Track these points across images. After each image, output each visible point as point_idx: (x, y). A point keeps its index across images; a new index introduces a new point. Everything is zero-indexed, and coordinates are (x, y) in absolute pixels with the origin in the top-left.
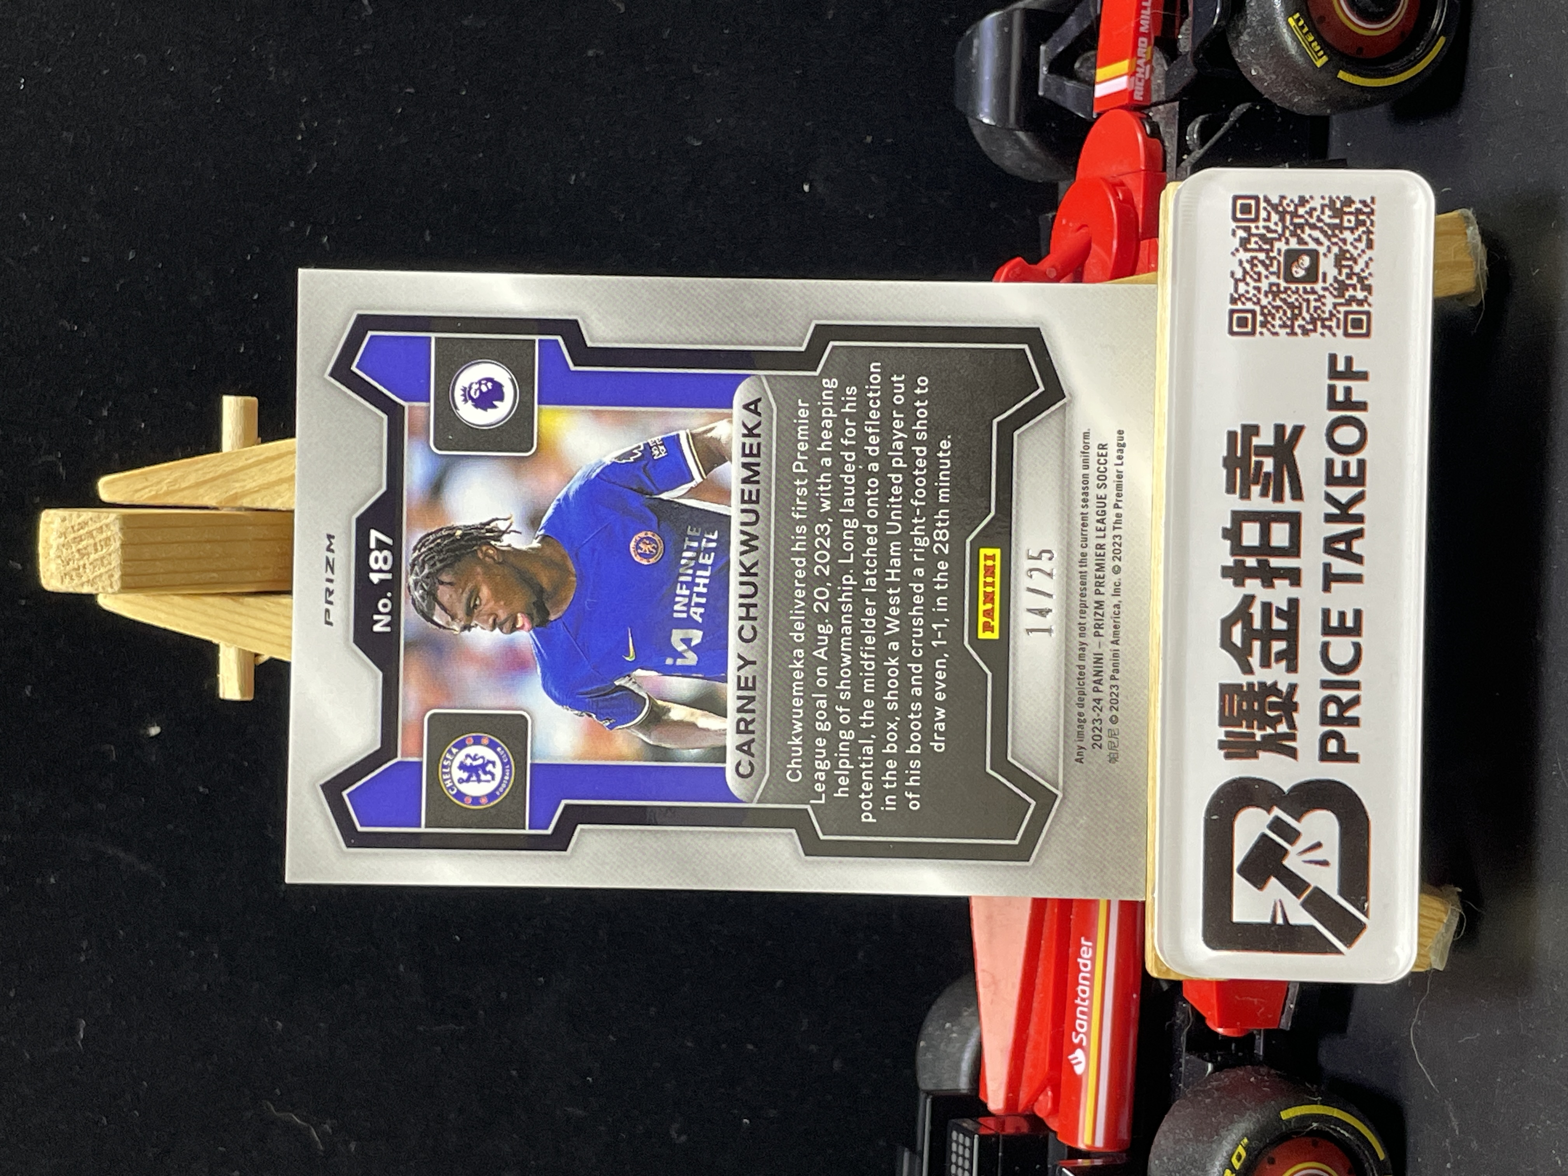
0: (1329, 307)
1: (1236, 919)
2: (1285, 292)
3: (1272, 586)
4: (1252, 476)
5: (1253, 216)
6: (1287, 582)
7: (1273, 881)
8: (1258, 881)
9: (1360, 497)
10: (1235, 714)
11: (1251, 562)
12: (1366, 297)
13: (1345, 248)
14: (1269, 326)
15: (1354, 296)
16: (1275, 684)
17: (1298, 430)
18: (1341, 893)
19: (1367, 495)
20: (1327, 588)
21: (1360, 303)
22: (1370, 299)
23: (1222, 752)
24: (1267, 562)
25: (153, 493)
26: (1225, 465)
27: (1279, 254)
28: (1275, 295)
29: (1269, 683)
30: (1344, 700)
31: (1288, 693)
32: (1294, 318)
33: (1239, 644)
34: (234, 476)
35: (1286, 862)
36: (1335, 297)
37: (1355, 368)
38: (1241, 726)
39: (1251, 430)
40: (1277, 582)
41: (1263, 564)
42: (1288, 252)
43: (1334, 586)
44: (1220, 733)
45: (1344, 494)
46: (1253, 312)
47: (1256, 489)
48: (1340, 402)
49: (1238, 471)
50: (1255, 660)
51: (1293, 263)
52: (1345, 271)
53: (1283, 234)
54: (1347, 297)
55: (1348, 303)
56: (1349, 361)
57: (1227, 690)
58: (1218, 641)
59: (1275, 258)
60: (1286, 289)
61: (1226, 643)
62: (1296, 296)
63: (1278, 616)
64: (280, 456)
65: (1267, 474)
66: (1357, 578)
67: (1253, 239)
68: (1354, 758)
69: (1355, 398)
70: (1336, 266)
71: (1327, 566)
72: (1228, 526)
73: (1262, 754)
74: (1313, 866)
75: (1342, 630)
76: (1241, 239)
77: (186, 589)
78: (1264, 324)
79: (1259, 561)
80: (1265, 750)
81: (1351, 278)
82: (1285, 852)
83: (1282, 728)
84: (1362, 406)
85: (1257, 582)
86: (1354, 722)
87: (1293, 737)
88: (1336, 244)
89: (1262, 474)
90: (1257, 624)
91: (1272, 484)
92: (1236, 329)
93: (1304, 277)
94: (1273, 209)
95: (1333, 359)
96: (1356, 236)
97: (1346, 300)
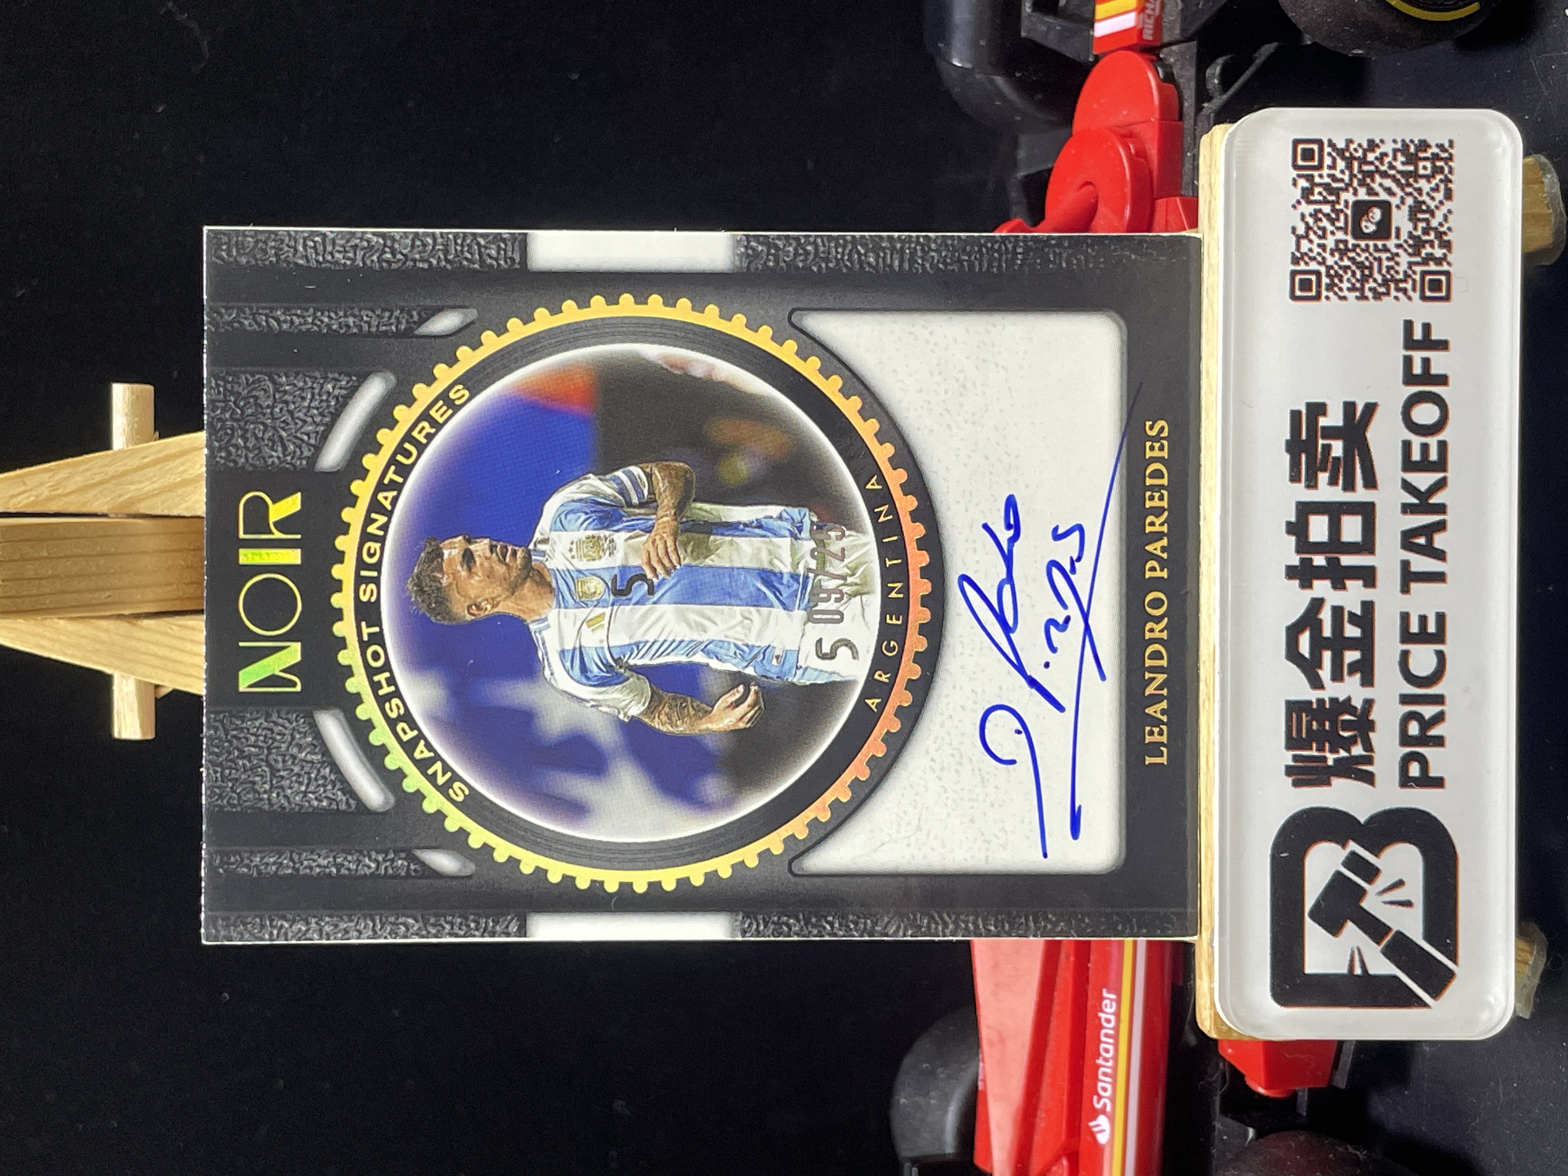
0: (1403, 267)
1: (1309, 970)
2: (1354, 250)
3: (1344, 588)
4: (1318, 461)
5: (1316, 163)
6: (1361, 582)
7: (1350, 926)
8: (1333, 927)
9: (1441, 485)
10: (1304, 735)
11: (1319, 560)
12: (1445, 255)
13: (1420, 199)
14: (1336, 289)
15: (1432, 254)
16: (1349, 699)
17: (1371, 409)
18: (1428, 937)
19: (1450, 482)
20: (1405, 589)
21: (1439, 261)
22: (1450, 258)
23: (1289, 780)
24: (1338, 560)
25: (32, 498)
26: (1288, 450)
27: (1346, 206)
28: (1343, 253)
29: (1341, 699)
30: (1427, 716)
31: (1363, 707)
32: (1364, 279)
33: (1307, 655)
34: (128, 477)
35: (1365, 904)
36: (1410, 255)
37: (1434, 337)
38: (1311, 749)
39: (1317, 409)
40: (1349, 583)
41: (1333, 563)
42: (1357, 204)
43: (1414, 586)
44: (1288, 757)
45: (1423, 480)
46: (1318, 274)
47: (1323, 477)
48: (1417, 376)
49: (1304, 457)
50: (1325, 673)
51: (1363, 216)
52: (1422, 225)
53: (1350, 184)
54: (1423, 255)
55: (1425, 262)
56: (1427, 328)
57: (1295, 708)
58: (1283, 652)
59: (1342, 211)
60: (1356, 246)
61: (1293, 654)
62: (1367, 254)
63: (1351, 622)
64: (183, 453)
65: (1336, 459)
66: (1439, 577)
67: (1317, 190)
68: (1438, 783)
69: (1434, 371)
70: (1410, 220)
71: (1405, 564)
72: (1293, 519)
73: (1336, 782)
74: (1393, 907)
75: (1423, 637)
76: (1304, 189)
77: (77, 612)
78: (1330, 287)
79: (1328, 560)
80: (1339, 775)
81: (1428, 234)
82: (1362, 892)
83: (1358, 750)
84: (1442, 380)
85: (1327, 583)
86: (1439, 741)
87: (1369, 760)
88: (1410, 194)
89: (1331, 459)
90: (1327, 632)
91: (1341, 470)
92: (1298, 293)
93: (1375, 232)
94: (1338, 154)
95: (1409, 326)
96: (1433, 185)
97: (1423, 259)
